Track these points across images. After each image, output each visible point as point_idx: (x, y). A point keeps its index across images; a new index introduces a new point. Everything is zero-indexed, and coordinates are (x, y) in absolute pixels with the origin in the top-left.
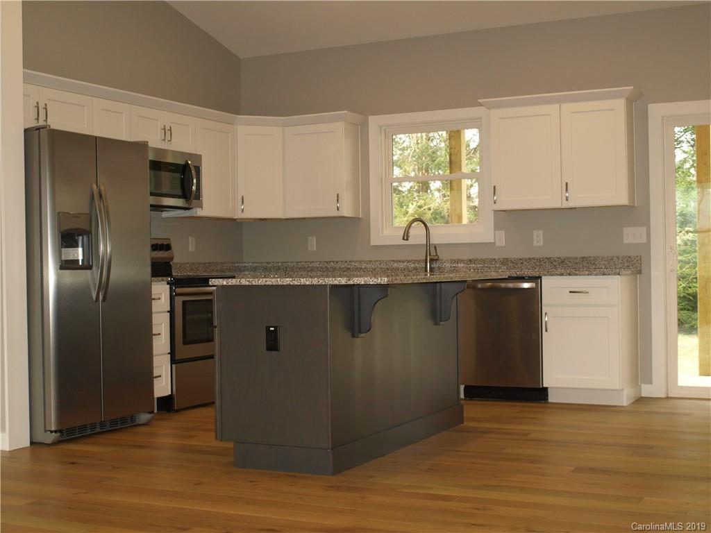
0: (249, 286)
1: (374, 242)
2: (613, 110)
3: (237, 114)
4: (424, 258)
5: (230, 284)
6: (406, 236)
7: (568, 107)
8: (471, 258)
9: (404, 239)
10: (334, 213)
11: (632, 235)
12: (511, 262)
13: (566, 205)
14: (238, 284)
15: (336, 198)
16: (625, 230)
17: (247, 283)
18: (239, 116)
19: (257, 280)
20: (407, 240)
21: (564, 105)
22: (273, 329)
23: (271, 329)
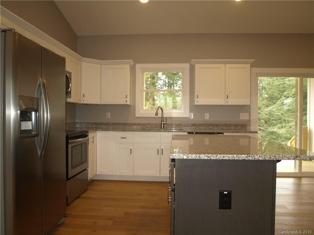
0: (207, 159)
1: (137, 115)
2: (246, 68)
3: (83, 57)
4: (161, 123)
5: (190, 158)
6: (157, 114)
7: (228, 66)
8: (179, 123)
9: (156, 115)
10: (124, 103)
11: (243, 117)
12: (196, 125)
13: (226, 104)
14: (197, 158)
15: (126, 97)
16: (241, 114)
17: (206, 158)
18: (83, 58)
19: (215, 155)
20: (157, 115)
21: (226, 65)
22: (227, 193)
23: (225, 193)
